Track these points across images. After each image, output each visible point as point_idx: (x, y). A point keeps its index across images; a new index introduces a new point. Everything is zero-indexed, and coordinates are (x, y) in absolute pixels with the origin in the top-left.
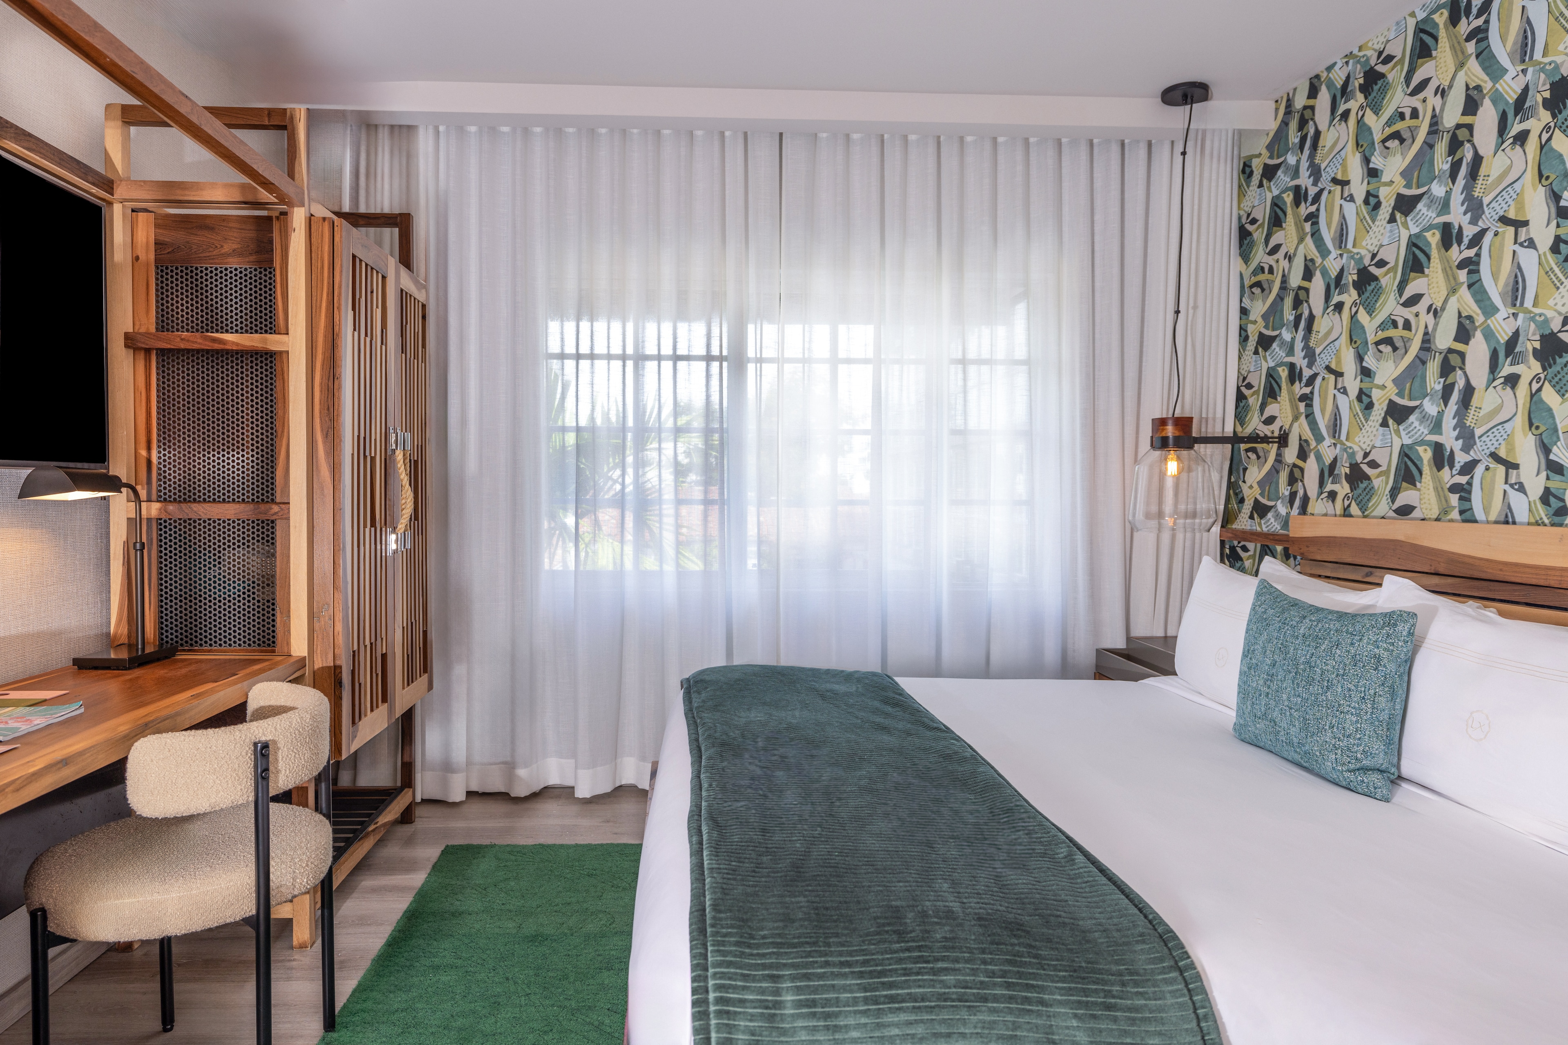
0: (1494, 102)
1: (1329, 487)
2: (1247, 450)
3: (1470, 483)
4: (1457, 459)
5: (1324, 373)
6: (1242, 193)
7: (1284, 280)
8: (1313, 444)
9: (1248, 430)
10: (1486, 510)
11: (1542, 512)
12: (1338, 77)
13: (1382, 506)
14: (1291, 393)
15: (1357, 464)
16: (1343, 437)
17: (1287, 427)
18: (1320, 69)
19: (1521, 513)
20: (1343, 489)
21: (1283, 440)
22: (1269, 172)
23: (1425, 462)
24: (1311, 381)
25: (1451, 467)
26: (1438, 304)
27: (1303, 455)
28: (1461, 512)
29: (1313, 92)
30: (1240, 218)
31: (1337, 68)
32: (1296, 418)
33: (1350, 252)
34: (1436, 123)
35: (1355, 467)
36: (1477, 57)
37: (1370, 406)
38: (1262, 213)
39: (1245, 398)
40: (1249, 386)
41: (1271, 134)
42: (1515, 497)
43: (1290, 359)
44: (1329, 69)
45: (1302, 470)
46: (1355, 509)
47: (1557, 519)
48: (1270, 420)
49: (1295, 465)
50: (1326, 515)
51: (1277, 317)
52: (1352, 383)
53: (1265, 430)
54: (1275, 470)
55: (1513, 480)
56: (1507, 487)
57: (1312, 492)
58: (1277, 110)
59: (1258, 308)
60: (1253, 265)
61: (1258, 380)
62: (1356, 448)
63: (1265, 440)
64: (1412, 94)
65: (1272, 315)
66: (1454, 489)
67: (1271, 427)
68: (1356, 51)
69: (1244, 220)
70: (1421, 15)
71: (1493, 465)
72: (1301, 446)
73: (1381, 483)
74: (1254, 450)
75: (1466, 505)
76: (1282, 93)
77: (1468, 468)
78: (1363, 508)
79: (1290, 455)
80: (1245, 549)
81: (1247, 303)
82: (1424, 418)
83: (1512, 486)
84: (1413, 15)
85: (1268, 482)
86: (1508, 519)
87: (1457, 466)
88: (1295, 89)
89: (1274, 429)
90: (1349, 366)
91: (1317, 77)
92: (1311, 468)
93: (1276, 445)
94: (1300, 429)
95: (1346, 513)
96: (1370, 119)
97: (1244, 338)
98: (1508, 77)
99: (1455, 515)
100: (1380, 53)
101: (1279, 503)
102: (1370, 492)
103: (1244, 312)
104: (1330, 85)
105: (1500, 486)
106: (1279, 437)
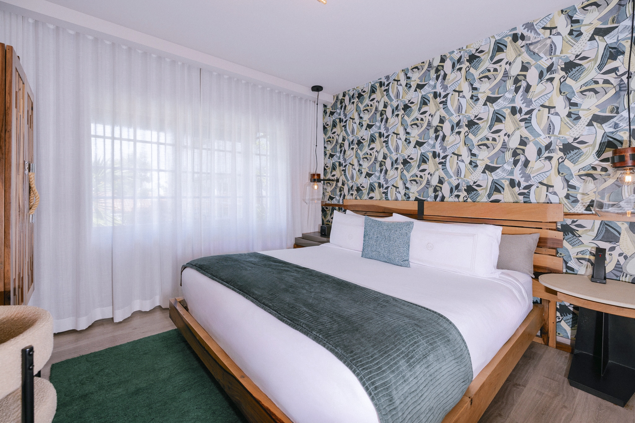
0: (391, 106)
1: (351, 192)
2: (327, 183)
3: (387, 192)
4: (384, 186)
5: (349, 164)
6: (324, 118)
7: (337, 141)
8: (346, 182)
9: (327, 178)
10: (391, 197)
11: (404, 198)
12: (351, 93)
13: (365, 197)
14: (340, 169)
15: (359, 187)
16: (354, 180)
17: (338, 177)
18: (346, 90)
19: (400, 198)
20: (355, 193)
21: (338, 181)
22: (332, 113)
23: (376, 187)
24: (345, 166)
25: (383, 188)
26: (378, 150)
27: (343, 184)
28: (385, 198)
29: (344, 96)
30: (323, 124)
31: (350, 91)
32: (341, 175)
33: (355, 136)
34: (377, 109)
35: (358, 188)
36: (387, 95)
37: (362, 173)
38: (330, 123)
39: (326, 170)
40: (327, 167)
41: (332, 104)
42: (398, 195)
43: (339, 161)
44: (349, 91)
45: (343, 188)
46: (358, 198)
47: (408, 199)
48: (334, 176)
49: (341, 187)
50: (350, 199)
51: (335, 150)
52: (357, 167)
53: (333, 178)
54: (335, 188)
55: (397, 191)
56: (396, 192)
57: (346, 193)
58: (334, 98)
59: (329, 147)
60: (328, 136)
61: (330, 165)
62: (358, 183)
63: (333, 180)
64: (371, 101)
65: (334, 149)
66: (384, 193)
67: (334, 177)
68: (356, 88)
69: (325, 124)
70: (373, 83)
71: (393, 187)
72: (343, 182)
73: (365, 191)
74: (329, 183)
75: (387, 197)
76: (335, 94)
77: (387, 188)
78: (360, 197)
79: (340, 184)
80: (327, 208)
81: (326, 145)
82: (376, 176)
83: (397, 192)
84: (370, 83)
85: (333, 191)
86: (397, 200)
87: (384, 188)
88: (339, 94)
89: (335, 178)
90: (355, 163)
91: (345, 92)
92: (346, 188)
93: (335, 182)
94: (342, 178)
95: (356, 199)
96: (360, 104)
97: (325, 155)
98: (394, 101)
99: (384, 199)
100: (362, 90)
101: (337, 197)
102: (362, 193)
103: (325, 147)
104: (349, 95)
105: (394, 192)
106: (337, 180)
